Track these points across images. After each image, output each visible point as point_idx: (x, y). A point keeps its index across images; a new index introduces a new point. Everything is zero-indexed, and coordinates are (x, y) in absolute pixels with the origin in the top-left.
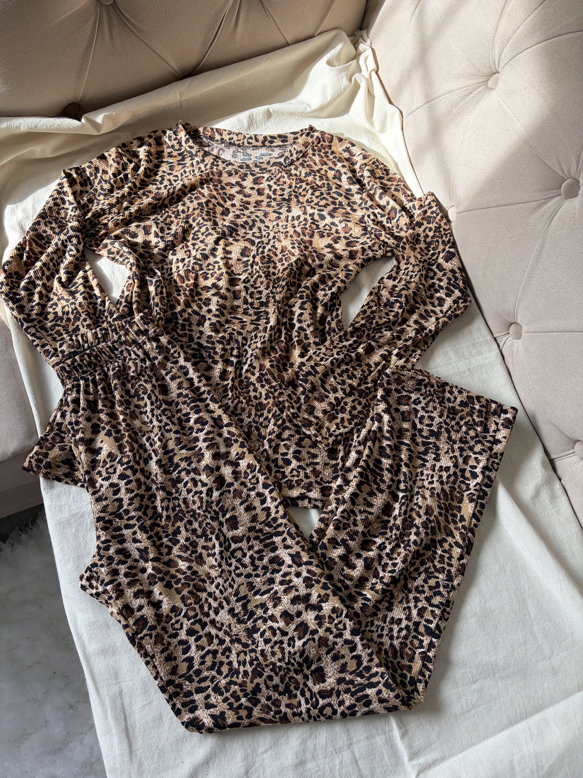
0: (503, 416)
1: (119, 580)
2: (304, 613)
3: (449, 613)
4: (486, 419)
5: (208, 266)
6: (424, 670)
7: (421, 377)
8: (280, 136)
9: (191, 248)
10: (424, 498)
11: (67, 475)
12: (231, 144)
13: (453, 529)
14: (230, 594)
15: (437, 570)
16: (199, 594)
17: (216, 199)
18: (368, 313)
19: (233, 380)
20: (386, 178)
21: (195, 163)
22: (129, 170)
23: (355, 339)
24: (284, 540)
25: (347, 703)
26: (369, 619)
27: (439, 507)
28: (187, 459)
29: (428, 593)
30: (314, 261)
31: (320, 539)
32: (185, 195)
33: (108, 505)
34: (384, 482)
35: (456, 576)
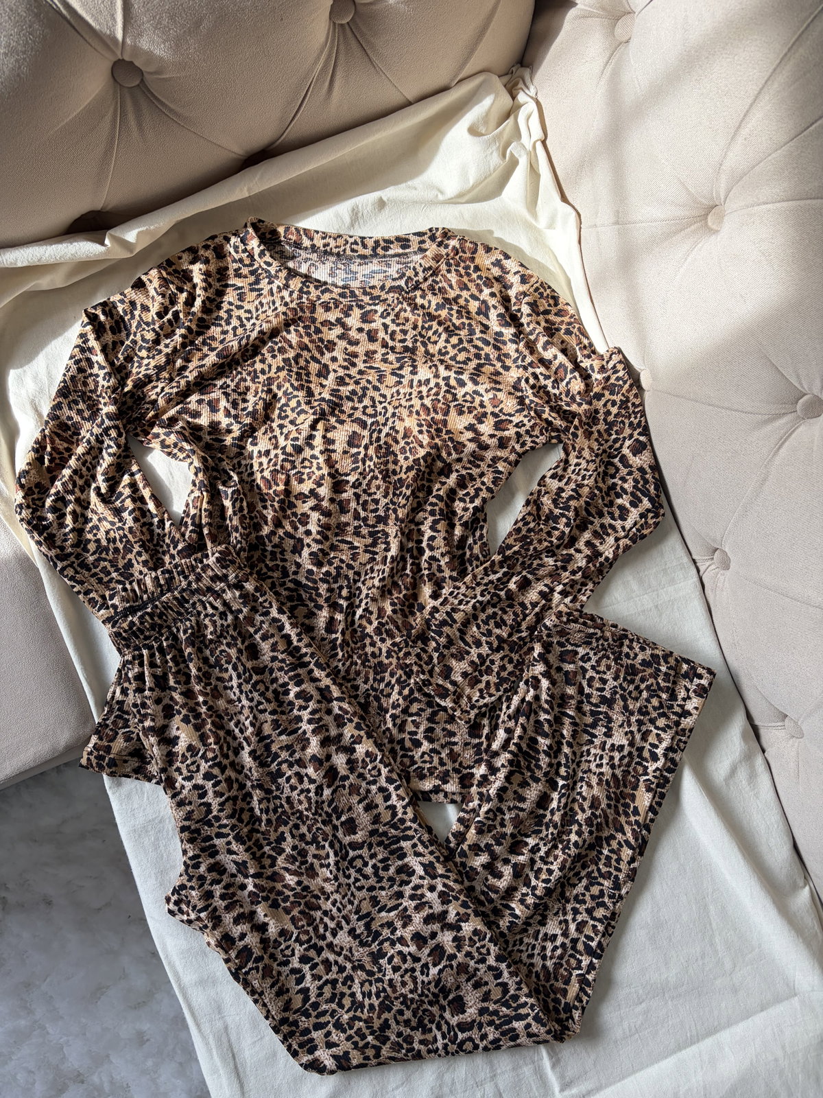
0: (696, 681)
1: (214, 904)
2: (440, 934)
3: (613, 927)
4: (675, 683)
5: (302, 462)
6: (582, 994)
8: (398, 239)
9: (277, 432)
10: (590, 786)
11: (137, 770)
12: (327, 254)
13: (624, 824)
14: (350, 911)
15: (602, 875)
16: (312, 913)
17: (309, 351)
18: (524, 533)
19: (343, 633)
20: (554, 310)
21: (275, 290)
22: (179, 307)
23: (505, 570)
24: (414, 846)
25: (491, 1037)
26: (518, 937)
27: (608, 797)
28: (288, 747)
29: (589, 904)
31: (458, 845)
32: (264, 343)
33: (193, 811)
34: (540, 767)
35: (625, 882)
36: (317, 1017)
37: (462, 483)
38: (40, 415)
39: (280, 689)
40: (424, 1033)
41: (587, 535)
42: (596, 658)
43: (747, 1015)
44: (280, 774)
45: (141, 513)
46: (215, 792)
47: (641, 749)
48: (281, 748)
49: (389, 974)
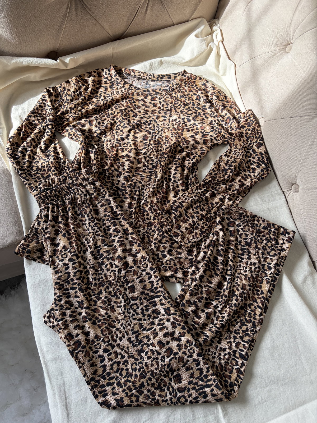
0: (287, 235)
1: (66, 319)
2: (171, 342)
3: (253, 346)
4: (278, 237)
5: (124, 144)
6: (238, 378)
7: (242, 212)
8: (167, 75)
9: (115, 134)
10: (241, 280)
11: (39, 258)
12: (140, 78)
13: (257, 298)
14: (129, 329)
15: (247, 321)
16: (111, 328)
17: (130, 108)
18: (213, 175)
19: (135, 208)
21: (119, 88)
22: (82, 90)
23: (205, 188)
24: (161, 300)
25: (194, 396)
26: (208, 348)
27: (250, 285)
28: (107, 251)
29: (242, 334)
30: (183, 144)
31: (181, 301)
32: (113, 105)
33: (62, 276)
34: (218, 270)
35: (258, 325)
37: (188, 155)
39: (106, 228)
40: (161, 391)
41: (239, 178)
42: (244, 225)
44: (103, 263)
45: (57, 157)
46: (73, 267)
47: (263, 266)
48: (104, 252)
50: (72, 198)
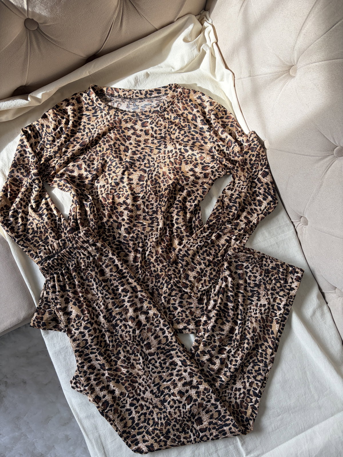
0: (296, 275)
1: (91, 383)
2: (190, 391)
3: (265, 384)
4: (286, 276)
5: (119, 189)
6: (253, 413)
8: (156, 90)
9: (108, 177)
10: (252, 323)
11: (55, 327)
12: (125, 98)
13: (268, 338)
14: (150, 383)
15: (259, 361)
16: (134, 384)
17: (120, 141)
18: (217, 214)
19: (141, 262)
20: (225, 116)
21: (103, 115)
23: (210, 231)
24: (177, 353)
25: (214, 434)
26: (224, 390)
27: (260, 327)
28: (120, 313)
29: (254, 374)
31: (196, 351)
32: (100, 139)
33: (80, 343)
34: (229, 316)
35: (269, 364)
36: (139, 429)
37: (189, 194)
38: (5, 176)
39: (115, 288)
40: (185, 434)
41: (245, 214)
42: (252, 267)
43: (326, 418)
44: (117, 325)
45: (51, 216)
46: (89, 334)
47: (273, 306)
48: (116, 314)
49: (169, 409)
50: (75, 264)
